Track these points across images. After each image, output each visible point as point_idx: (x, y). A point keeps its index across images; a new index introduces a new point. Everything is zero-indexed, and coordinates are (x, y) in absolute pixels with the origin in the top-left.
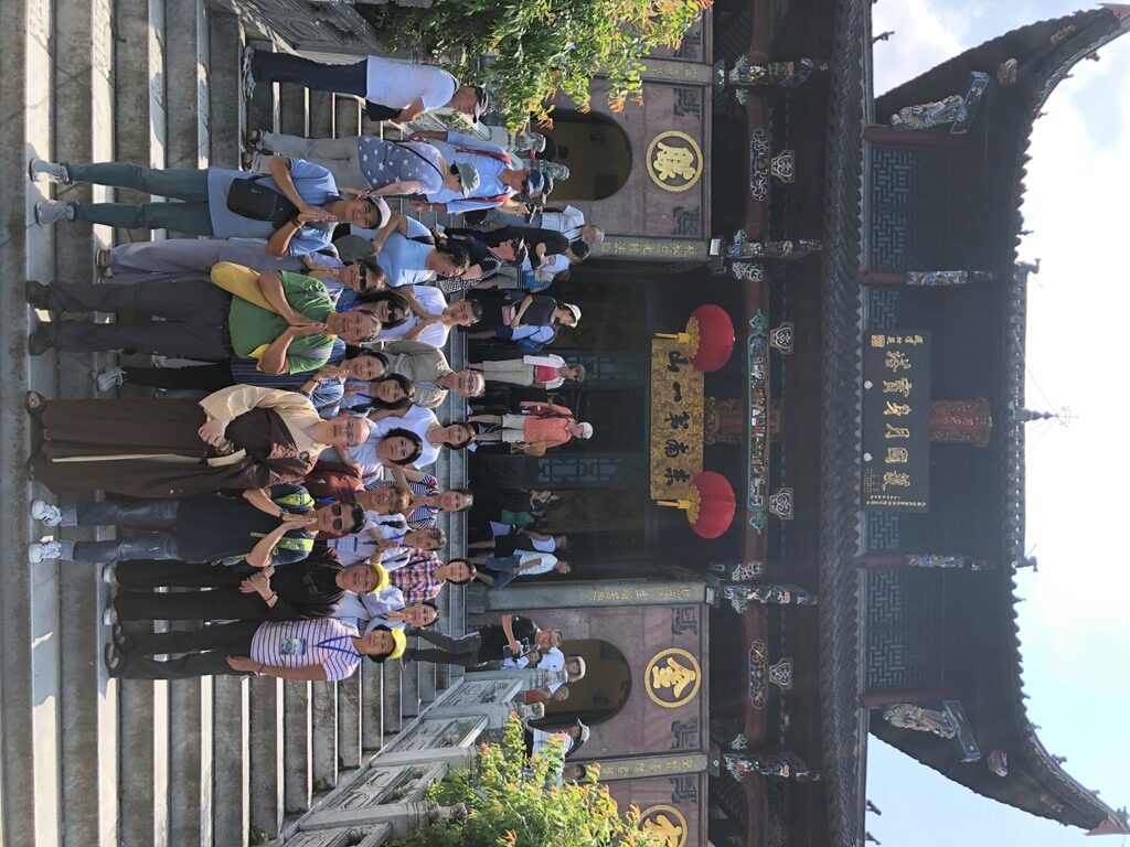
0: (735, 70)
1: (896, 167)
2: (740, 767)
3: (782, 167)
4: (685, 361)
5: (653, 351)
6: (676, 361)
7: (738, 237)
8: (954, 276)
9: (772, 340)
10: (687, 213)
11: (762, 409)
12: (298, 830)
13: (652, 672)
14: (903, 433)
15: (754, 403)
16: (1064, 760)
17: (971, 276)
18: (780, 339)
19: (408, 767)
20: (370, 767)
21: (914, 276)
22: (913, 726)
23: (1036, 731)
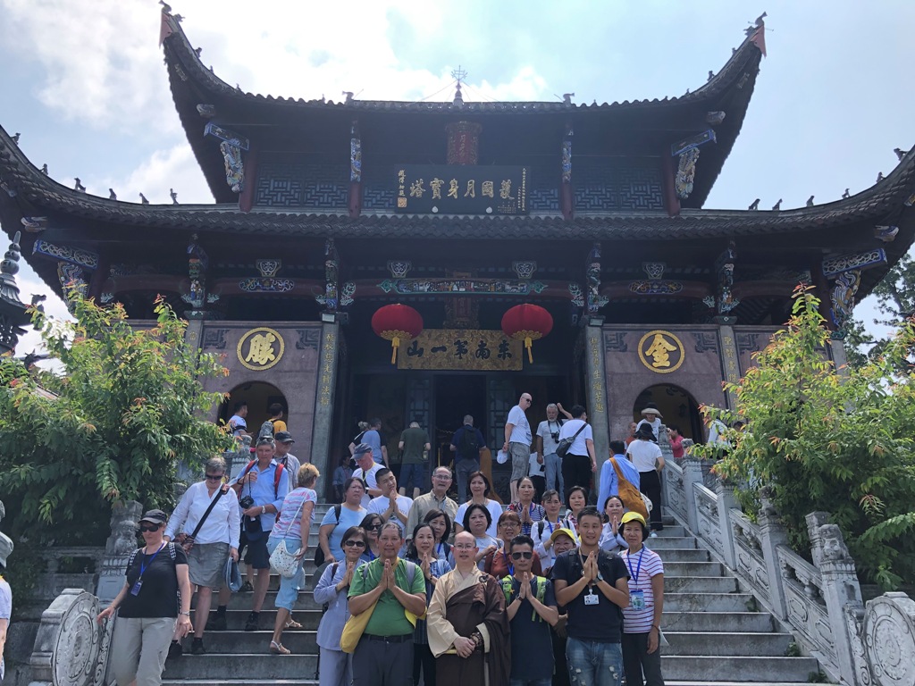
0: (193, 302)
1: (271, 189)
2: (728, 301)
3: (269, 269)
4: (415, 343)
5: (406, 368)
6: (415, 351)
7: (321, 301)
8: (355, 147)
9: (401, 276)
10: (301, 339)
11: (452, 283)
12: (786, 620)
13: (658, 368)
14: (471, 185)
15: (448, 290)
16: (711, 72)
17: (354, 136)
18: (399, 270)
19: (734, 540)
20: (736, 570)
21: (354, 176)
22: (691, 177)
23: (690, 92)
